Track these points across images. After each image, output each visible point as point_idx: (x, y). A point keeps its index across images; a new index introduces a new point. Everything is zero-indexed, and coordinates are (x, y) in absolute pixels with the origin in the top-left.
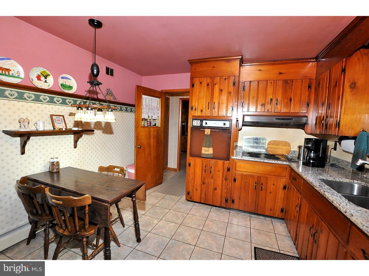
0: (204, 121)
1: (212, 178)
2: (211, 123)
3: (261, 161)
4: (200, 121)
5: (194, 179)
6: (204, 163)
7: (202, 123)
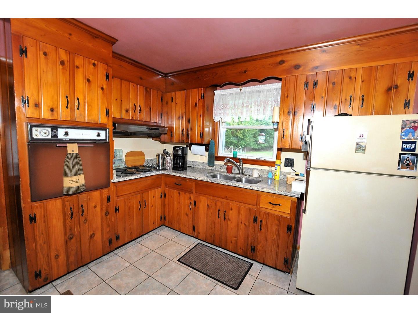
0: (59, 129)
1: (85, 221)
2: (75, 134)
3: (143, 176)
4: (49, 129)
5: (48, 242)
6: (67, 204)
7: (55, 132)
